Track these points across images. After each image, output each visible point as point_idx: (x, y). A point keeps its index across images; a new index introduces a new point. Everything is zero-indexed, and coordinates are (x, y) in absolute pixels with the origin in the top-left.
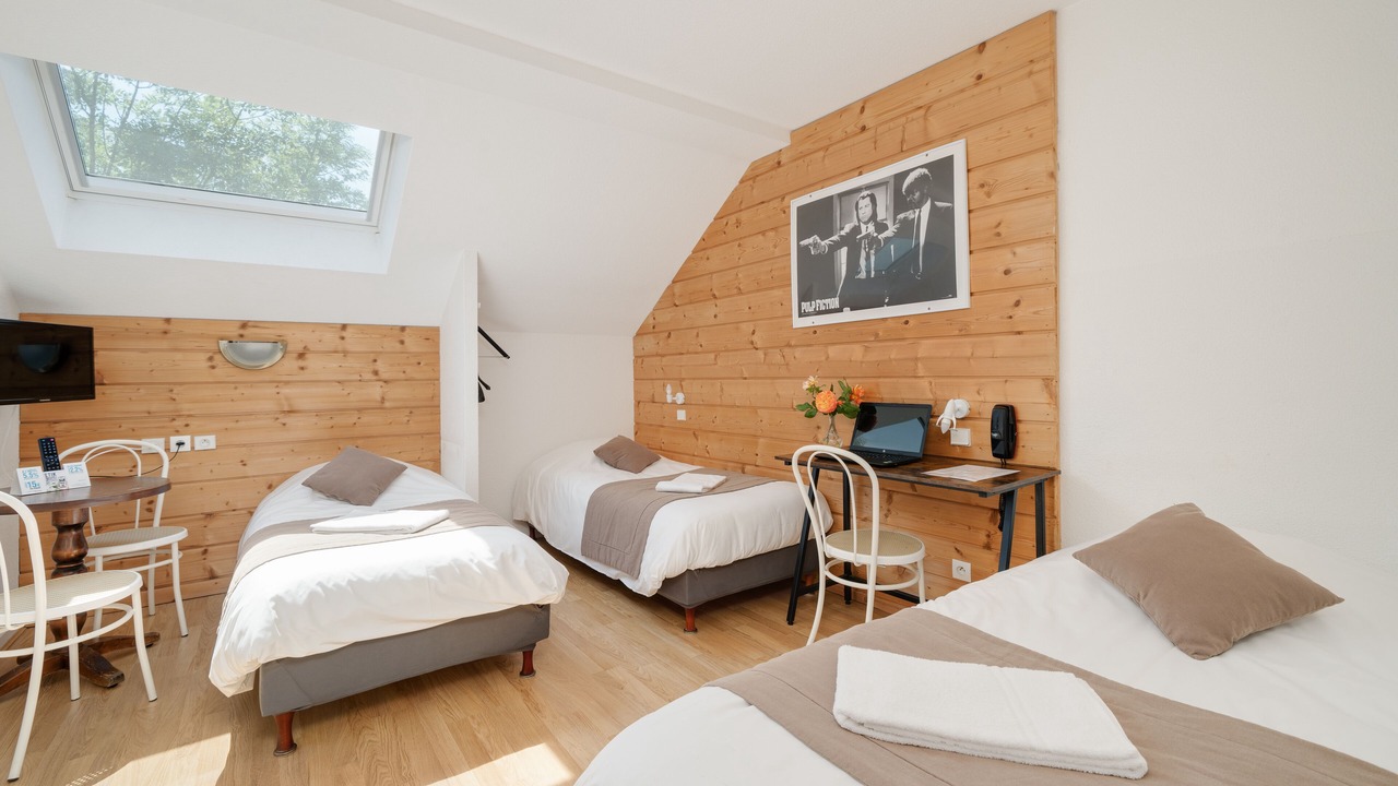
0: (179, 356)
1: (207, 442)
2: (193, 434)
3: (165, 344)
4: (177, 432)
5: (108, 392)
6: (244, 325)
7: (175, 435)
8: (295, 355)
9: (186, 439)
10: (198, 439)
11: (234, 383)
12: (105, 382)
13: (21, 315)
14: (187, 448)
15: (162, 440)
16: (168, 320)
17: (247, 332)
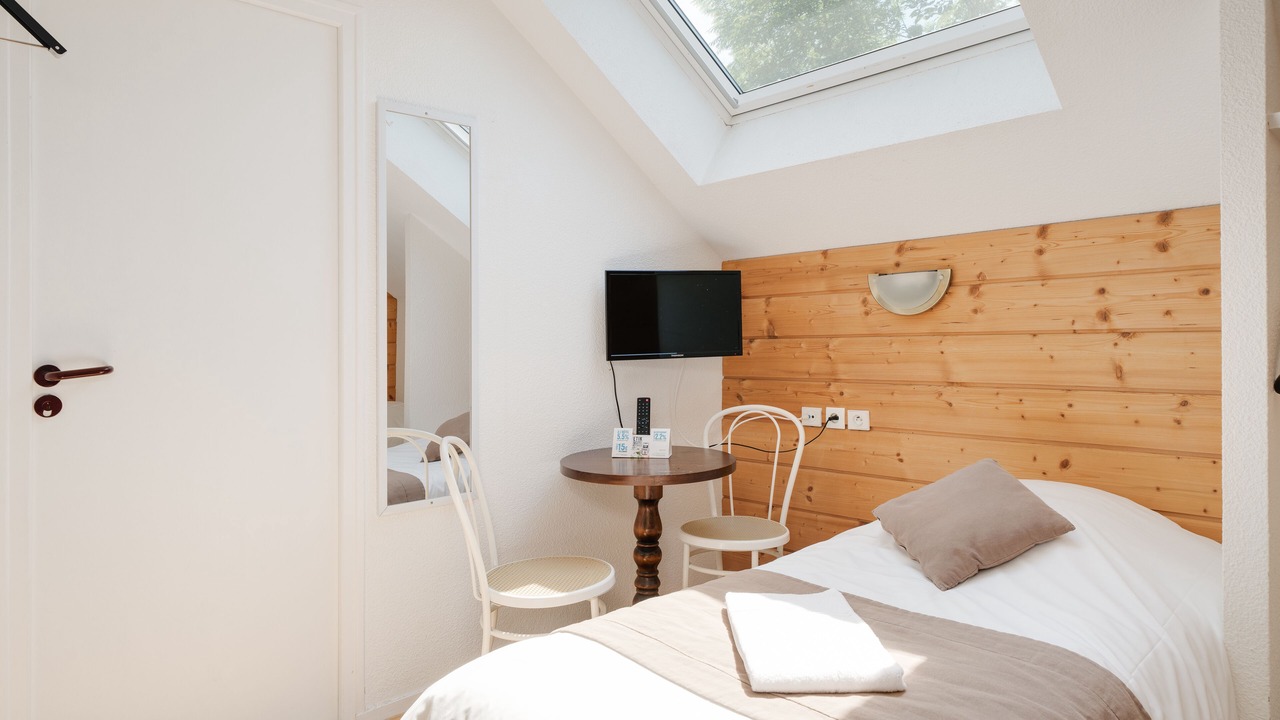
0: (834, 299)
1: (859, 419)
2: (849, 406)
3: (822, 286)
4: (834, 404)
5: (778, 346)
6: (901, 248)
7: (831, 406)
8: (967, 288)
9: (840, 411)
10: (852, 414)
11: (890, 335)
12: (776, 335)
13: (724, 264)
14: (839, 424)
15: (819, 410)
16: (825, 253)
17: (904, 259)
